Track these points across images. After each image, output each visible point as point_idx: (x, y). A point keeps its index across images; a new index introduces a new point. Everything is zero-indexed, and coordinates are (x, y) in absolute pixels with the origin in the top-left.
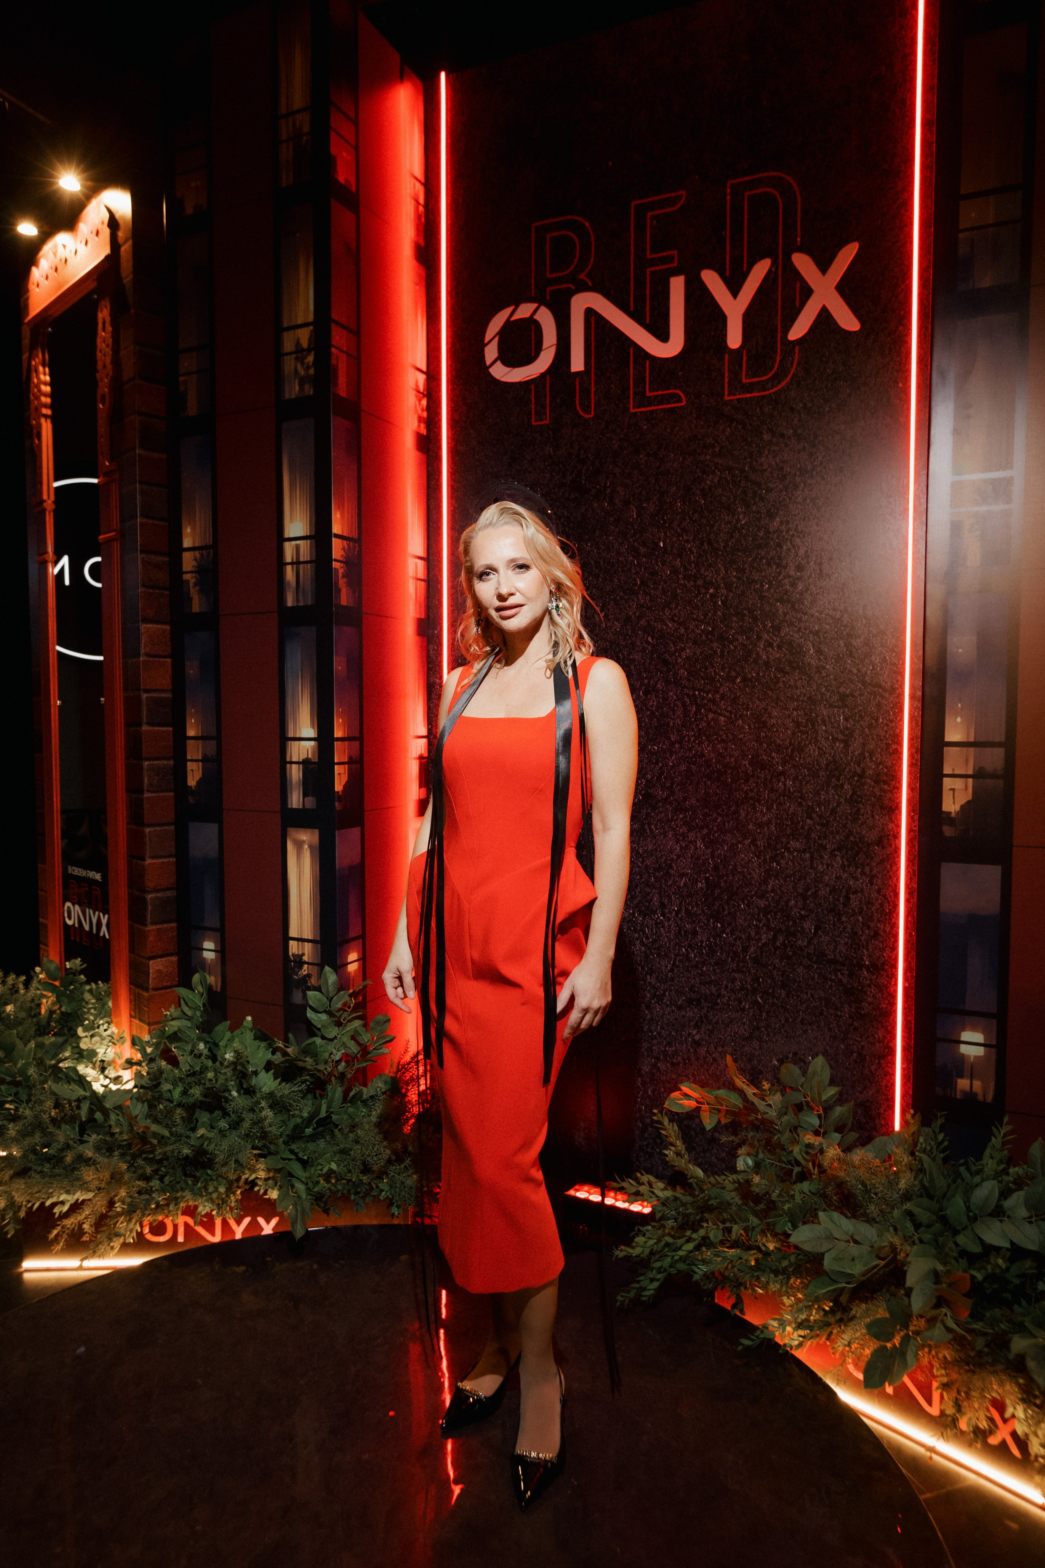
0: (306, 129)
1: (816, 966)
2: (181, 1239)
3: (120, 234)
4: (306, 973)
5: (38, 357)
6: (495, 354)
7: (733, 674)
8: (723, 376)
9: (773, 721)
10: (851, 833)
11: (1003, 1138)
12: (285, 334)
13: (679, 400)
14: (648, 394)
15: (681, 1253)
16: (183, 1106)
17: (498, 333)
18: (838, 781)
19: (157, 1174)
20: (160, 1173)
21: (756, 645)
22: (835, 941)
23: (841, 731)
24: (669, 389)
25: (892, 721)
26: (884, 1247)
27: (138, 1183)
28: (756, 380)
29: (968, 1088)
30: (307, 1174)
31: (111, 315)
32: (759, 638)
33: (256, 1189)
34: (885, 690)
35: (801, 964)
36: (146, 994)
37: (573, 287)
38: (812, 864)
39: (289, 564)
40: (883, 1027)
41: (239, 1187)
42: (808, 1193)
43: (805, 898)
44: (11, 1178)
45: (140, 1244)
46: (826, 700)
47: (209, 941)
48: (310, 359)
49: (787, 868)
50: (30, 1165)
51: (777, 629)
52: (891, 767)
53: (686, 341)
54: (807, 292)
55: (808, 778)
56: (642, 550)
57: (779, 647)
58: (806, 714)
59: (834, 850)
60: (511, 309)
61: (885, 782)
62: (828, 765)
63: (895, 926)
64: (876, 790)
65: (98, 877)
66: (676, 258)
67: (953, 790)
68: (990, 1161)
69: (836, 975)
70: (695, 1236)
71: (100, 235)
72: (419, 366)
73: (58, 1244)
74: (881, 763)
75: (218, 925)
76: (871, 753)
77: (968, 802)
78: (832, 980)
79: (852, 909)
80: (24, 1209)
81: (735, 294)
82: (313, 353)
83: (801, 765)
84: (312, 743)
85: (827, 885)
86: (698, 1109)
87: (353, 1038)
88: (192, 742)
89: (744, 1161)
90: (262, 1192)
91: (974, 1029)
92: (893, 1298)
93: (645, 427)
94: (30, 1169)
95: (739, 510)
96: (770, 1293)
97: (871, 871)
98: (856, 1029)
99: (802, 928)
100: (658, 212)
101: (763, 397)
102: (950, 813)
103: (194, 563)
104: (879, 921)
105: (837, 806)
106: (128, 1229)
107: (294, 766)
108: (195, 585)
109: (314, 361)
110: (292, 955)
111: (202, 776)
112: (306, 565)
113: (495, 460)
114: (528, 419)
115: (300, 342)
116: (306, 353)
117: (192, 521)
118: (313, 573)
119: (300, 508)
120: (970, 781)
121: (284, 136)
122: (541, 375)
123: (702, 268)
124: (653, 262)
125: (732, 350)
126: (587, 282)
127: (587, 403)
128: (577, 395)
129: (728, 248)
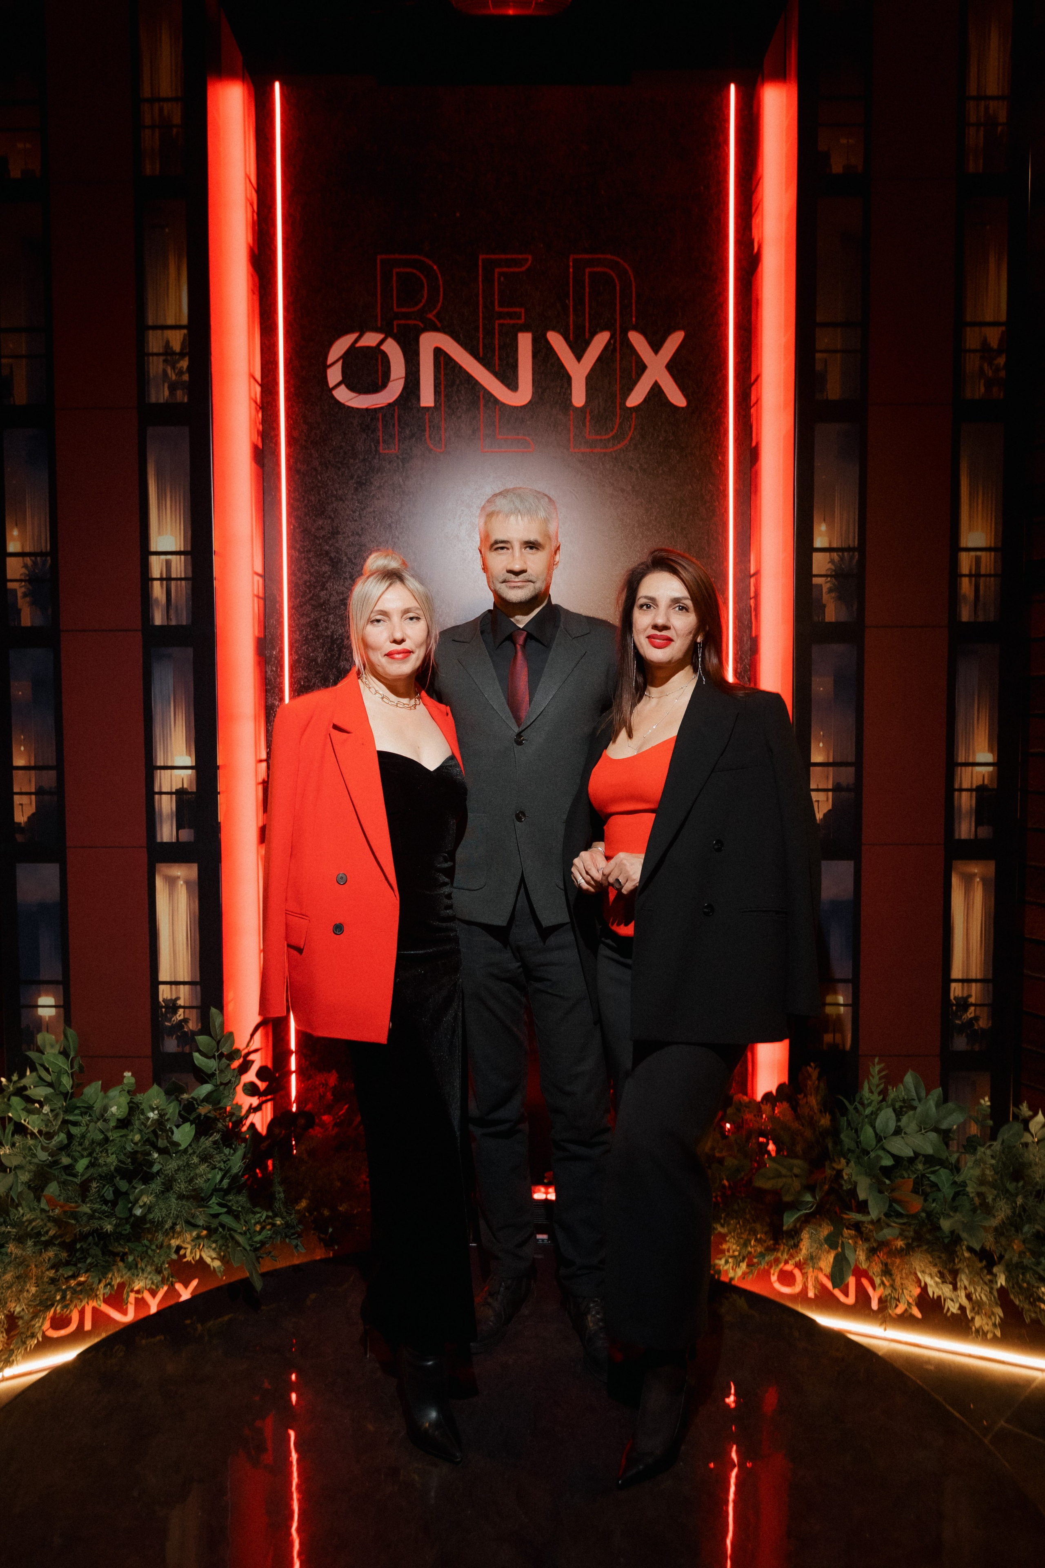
0: (177, 120)
2: (88, 1326)
4: (182, 1017)
6: (340, 378)
8: (570, 430)
11: (878, 1074)
12: (151, 332)
13: (528, 447)
14: (498, 436)
17: (343, 356)
24: (519, 435)
27: (50, 1273)
28: (598, 437)
29: (832, 1041)
30: (244, 1226)
39: (156, 579)
45: (45, 1344)
47: (47, 995)
48: (184, 364)
53: (533, 393)
54: (642, 367)
60: (356, 335)
66: (523, 317)
72: (254, 376)
75: (60, 978)
77: (829, 811)
81: (579, 358)
82: (187, 359)
84: (189, 772)
88: (20, 772)
100: (505, 270)
101: (605, 454)
103: (23, 570)
107: (164, 796)
108: (25, 595)
109: (188, 367)
110: (163, 1001)
111: (34, 811)
112: (179, 582)
113: (339, 483)
114: (376, 446)
115: (171, 344)
116: (177, 357)
117: (20, 523)
118: (189, 592)
119: (171, 521)
120: (830, 794)
121: (148, 122)
122: (389, 405)
123: (548, 330)
124: (501, 316)
125: (577, 408)
126: (437, 322)
127: (437, 439)
128: (428, 429)
129: (571, 315)
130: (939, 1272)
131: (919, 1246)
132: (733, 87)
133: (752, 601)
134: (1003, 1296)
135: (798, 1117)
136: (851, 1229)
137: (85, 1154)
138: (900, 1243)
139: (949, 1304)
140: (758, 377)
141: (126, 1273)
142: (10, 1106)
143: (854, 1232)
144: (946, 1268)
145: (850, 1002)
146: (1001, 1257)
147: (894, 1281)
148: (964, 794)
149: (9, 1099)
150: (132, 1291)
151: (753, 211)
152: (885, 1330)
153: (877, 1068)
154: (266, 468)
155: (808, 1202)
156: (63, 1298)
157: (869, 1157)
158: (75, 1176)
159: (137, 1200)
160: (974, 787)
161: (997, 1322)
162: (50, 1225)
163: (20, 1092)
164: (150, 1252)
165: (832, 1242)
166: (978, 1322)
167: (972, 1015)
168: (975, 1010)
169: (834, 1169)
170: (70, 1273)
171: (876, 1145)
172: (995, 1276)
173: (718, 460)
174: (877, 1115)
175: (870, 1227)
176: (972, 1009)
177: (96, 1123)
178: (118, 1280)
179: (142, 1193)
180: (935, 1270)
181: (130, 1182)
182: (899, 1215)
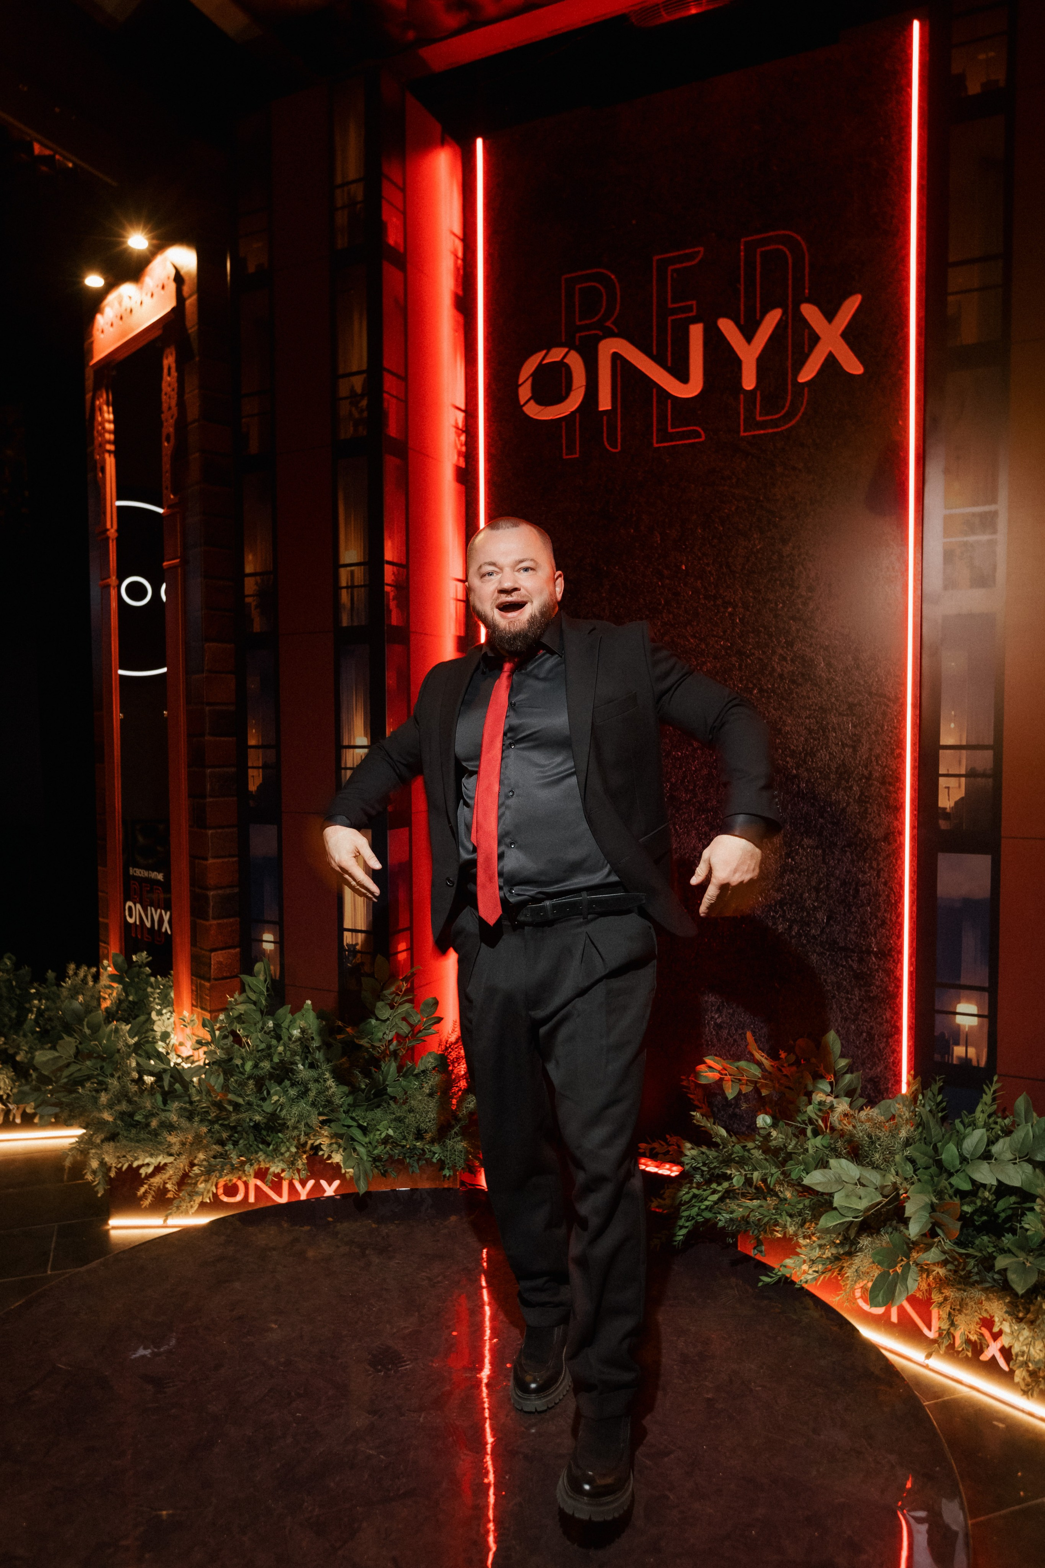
1: (828, 953)
2: (252, 1199)
3: (186, 289)
4: (359, 961)
5: (102, 396)
6: (530, 395)
7: (751, 685)
8: (739, 413)
9: (788, 728)
10: (859, 831)
11: (993, 1094)
12: (341, 380)
13: (699, 436)
14: (670, 430)
15: (707, 1203)
16: (254, 1078)
17: (532, 375)
18: (848, 783)
19: (230, 1139)
20: (233, 1138)
21: (771, 659)
22: (846, 930)
23: (850, 738)
24: (689, 426)
25: (896, 728)
26: (886, 1186)
27: (214, 1146)
28: (770, 417)
29: (964, 1055)
30: (367, 1140)
31: (178, 361)
32: (774, 653)
33: (321, 1153)
34: (889, 700)
35: (815, 952)
36: (207, 984)
37: (601, 334)
38: (824, 859)
39: (344, 588)
40: (890, 1008)
41: (305, 1152)
42: (820, 1147)
43: (817, 890)
44: (102, 1141)
45: (216, 1204)
46: (836, 709)
47: (269, 933)
48: (364, 403)
49: (801, 864)
50: (118, 1130)
51: (790, 644)
52: (896, 770)
53: (705, 383)
54: (815, 339)
55: (820, 781)
56: (666, 572)
57: (792, 661)
58: (817, 722)
59: (845, 846)
60: (544, 352)
61: (890, 784)
62: (837, 768)
63: (900, 915)
64: (883, 791)
65: (160, 877)
67: (948, 788)
68: (982, 1115)
69: (847, 962)
70: (719, 1188)
71: (166, 288)
72: (458, 405)
73: (146, 1199)
74: (886, 766)
75: (277, 919)
76: (878, 757)
77: (962, 799)
78: (843, 966)
79: (861, 900)
80: (114, 1170)
81: (749, 340)
82: (366, 398)
83: (814, 768)
85: (837, 878)
86: (721, 1080)
87: (404, 1019)
88: (252, 750)
89: (763, 1119)
90: (325, 1156)
91: (969, 1000)
92: (894, 1232)
93: (667, 461)
94: (118, 1134)
95: (755, 536)
96: (788, 1236)
97: (878, 865)
98: (865, 1011)
99: (815, 918)
100: (678, 266)
101: (776, 434)
102: (945, 809)
103: (255, 587)
104: (885, 911)
105: (847, 806)
106: (205, 1189)
108: (257, 607)
109: (368, 405)
110: (346, 945)
111: (261, 781)
112: (360, 589)
113: (528, 490)
114: (560, 453)
115: (355, 389)
116: (359, 398)
117: (253, 549)
118: (367, 596)
119: (355, 537)
120: (963, 780)
121: (339, 204)
122: (572, 413)
123: (719, 317)
124: (673, 312)
125: (747, 391)
126: (614, 328)
127: (614, 439)
128: (604, 431)
129: (742, 300)
137: (252, 1058)
138: (939, 1271)
145: (986, 1013)
153: (994, 1088)
154: (469, 484)
174: (968, 1135)
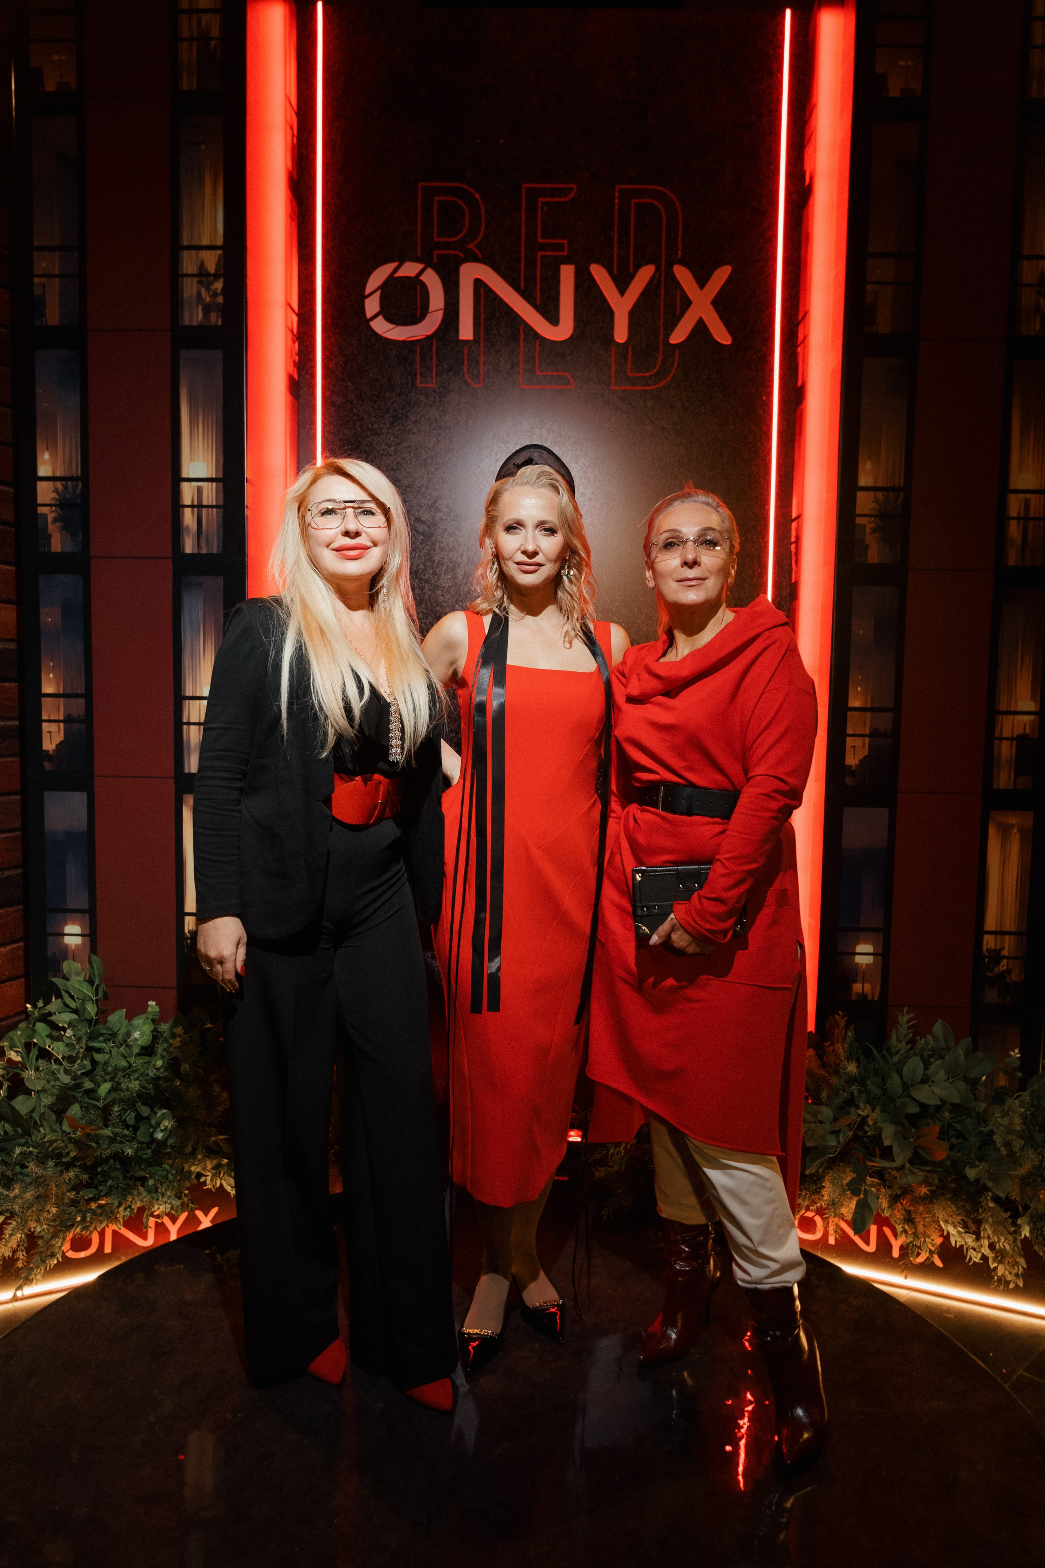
0: (215, 32)
2: (108, 1249)
6: (377, 309)
8: (610, 366)
11: (907, 1024)
12: (185, 253)
13: (566, 383)
14: (537, 372)
17: (380, 288)
19: (92, 1182)
20: (95, 1180)
24: (558, 371)
28: (640, 374)
29: (860, 991)
33: (202, 1179)
37: (462, 255)
39: (188, 506)
47: (74, 923)
48: (219, 285)
53: (575, 328)
54: (687, 303)
60: (395, 264)
67: (854, 747)
75: (87, 907)
77: (865, 757)
81: (622, 291)
82: (222, 280)
88: (49, 699)
90: (208, 1183)
91: (866, 942)
100: (548, 199)
101: (646, 392)
102: (851, 766)
103: (54, 495)
107: (192, 727)
108: (55, 520)
109: (223, 289)
110: (189, 932)
111: (62, 739)
112: (210, 509)
113: (375, 417)
114: (412, 379)
115: (205, 266)
116: (212, 278)
117: (52, 447)
118: (221, 519)
119: (203, 446)
120: (867, 740)
121: (186, 34)
122: (428, 337)
123: (592, 263)
124: (543, 247)
125: (619, 344)
126: (478, 253)
127: (475, 373)
128: (466, 362)
129: (616, 249)
130: (963, 1220)
131: (942, 1194)
132: (788, 12)
133: (793, 547)
134: (1027, 1248)
135: (824, 1065)
136: (873, 1177)
137: (108, 1078)
138: (924, 1190)
139: (971, 1253)
140: (806, 313)
141: (146, 1197)
142: (34, 1031)
143: (876, 1180)
144: (969, 1217)
145: (881, 952)
146: (1026, 1208)
147: (916, 1228)
148: (1004, 743)
149: (34, 1025)
150: (152, 1215)
151: (807, 139)
152: (906, 1278)
153: (906, 1018)
154: (301, 400)
155: (832, 1146)
156: (84, 1219)
157: (895, 1105)
158: (98, 1100)
159: (158, 1124)
160: (1015, 736)
161: (1020, 1273)
162: (71, 1146)
163: (45, 1018)
164: (170, 1177)
165: (854, 1188)
166: (1001, 1270)
167: (1005, 968)
168: (1008, 962)
169: (860, 1115)
170: (91, 1196)
171: (903, 1093)
172: (1020, 1227)
173: (762, 400)
174: (904, 1064)
175: (894, 1173)
176: (1005, 961)
177: (119, 1047)
178: (139, 1204)
179: (163, 1117)
180: (959, 1218)
181: (152, 1109)
182: (925, 1162)
